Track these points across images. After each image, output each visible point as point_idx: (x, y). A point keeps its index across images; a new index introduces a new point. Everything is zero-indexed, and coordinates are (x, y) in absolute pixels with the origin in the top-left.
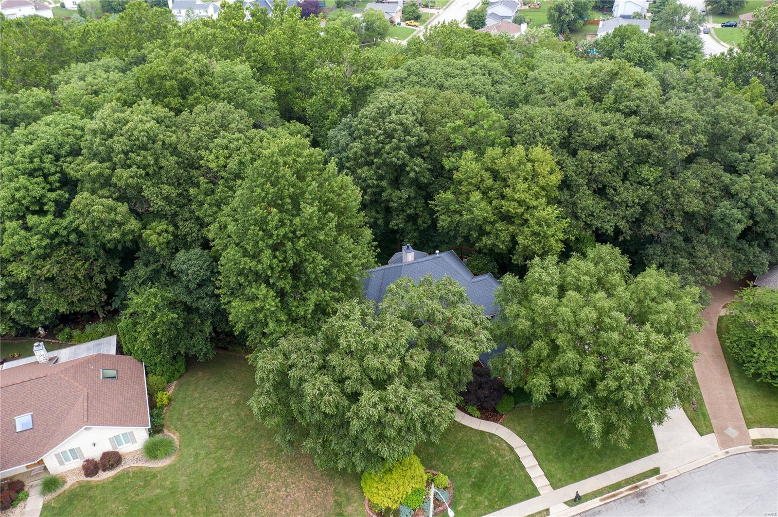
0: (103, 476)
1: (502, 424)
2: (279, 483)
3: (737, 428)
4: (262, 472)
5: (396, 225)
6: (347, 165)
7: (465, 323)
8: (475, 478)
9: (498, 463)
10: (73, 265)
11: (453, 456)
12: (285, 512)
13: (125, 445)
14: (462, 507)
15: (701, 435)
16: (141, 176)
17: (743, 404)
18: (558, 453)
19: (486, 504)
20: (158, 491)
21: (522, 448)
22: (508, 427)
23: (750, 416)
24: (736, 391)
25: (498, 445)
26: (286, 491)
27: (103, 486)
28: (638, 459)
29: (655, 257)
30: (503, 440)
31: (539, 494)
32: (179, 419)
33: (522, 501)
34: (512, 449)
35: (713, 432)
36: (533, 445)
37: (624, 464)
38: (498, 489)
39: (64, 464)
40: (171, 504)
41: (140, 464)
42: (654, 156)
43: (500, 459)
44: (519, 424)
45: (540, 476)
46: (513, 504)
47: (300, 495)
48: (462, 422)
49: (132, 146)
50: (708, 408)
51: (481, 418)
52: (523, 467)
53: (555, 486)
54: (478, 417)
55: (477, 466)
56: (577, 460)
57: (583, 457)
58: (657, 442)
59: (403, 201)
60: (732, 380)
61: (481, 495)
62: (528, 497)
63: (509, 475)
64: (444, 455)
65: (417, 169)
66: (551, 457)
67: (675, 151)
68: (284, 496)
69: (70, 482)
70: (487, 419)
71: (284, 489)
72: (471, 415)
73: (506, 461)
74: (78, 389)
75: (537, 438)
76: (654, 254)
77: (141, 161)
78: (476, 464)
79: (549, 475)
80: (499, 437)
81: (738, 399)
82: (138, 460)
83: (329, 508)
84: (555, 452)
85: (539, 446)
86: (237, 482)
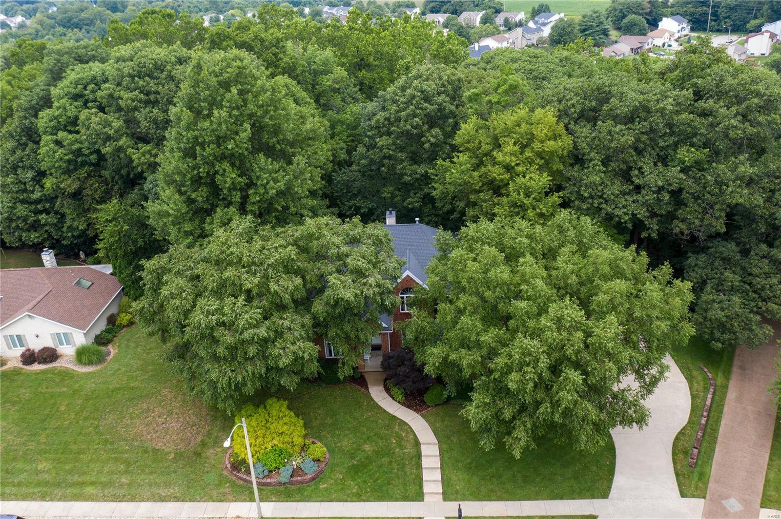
0: (36, 367)
1: (423, 416)
2: (165, 411)
3: (745, 502)
4: (159, 397)
5: (411, 203)
6: (369, 133)
7: (359, 263)
8: (358, 461)
9: (393, 453)
10: (91, 185)
11: (347, 432)
12: (151, 436)
13: (65, 346)
14: (325, 486)
15: (683, 495)
16: (140, 101)
17: (772, 476)
18: (471, 463)
19: (354, 491)
20: (65, 389)
21: (431, 446)
22: (427, 421)
23: (773, 493)
24: (771, 459)
25: (404, 434)
26: (166, 419)
27: (29, 375)
28: (574, 499)
29: (696, 269)
30: (412, 431)
31: (423, 500)
32: (128, 340)
33: (397, 500)
34: (417, 444)
35: (704, 498)
36: (445, 446)
37: (551, 499)
38: (377, 480)
39: (11, 349)
40: (66, 402)
41: (71, 366)
42: (702, 134)
43: (398, 450)
44: (443, 421)
45: (434, 481)
46: (383, 501)
47: (174, 425)
48: (379, 404)
49: (139, 72)
50: (715, 469)
51: (403, 404)
52: (419, 466)
53: (446, 497)
54: (399, 402)
55: (368, 449)
56: (492, 477)
57: (500, 476)
58: (613, 486)
59: (418, 176)
60: (772, 446)
61: (354, 480)
62: (406, 498)
63: (398, 470)
64: (338, 429)
65: (432, 140)
66: (460, 465)
67: (727, 128)
68: (160, 423)
69: (9, 365)
70: (409, 407)
71: (165, 417)
72: (393, 398)
73: (404, 453)
74: (46, 286)
75: (455, 440)
76: (696, 265)
77: (144, 86)
78: (367, 447)
79: (446, 482)
80: (410, 427)
81: (768, 469)
82: (71, 362)
83: (192, 444)
84: (468, 461)
85: (451, 449)
86: (130, 400)
